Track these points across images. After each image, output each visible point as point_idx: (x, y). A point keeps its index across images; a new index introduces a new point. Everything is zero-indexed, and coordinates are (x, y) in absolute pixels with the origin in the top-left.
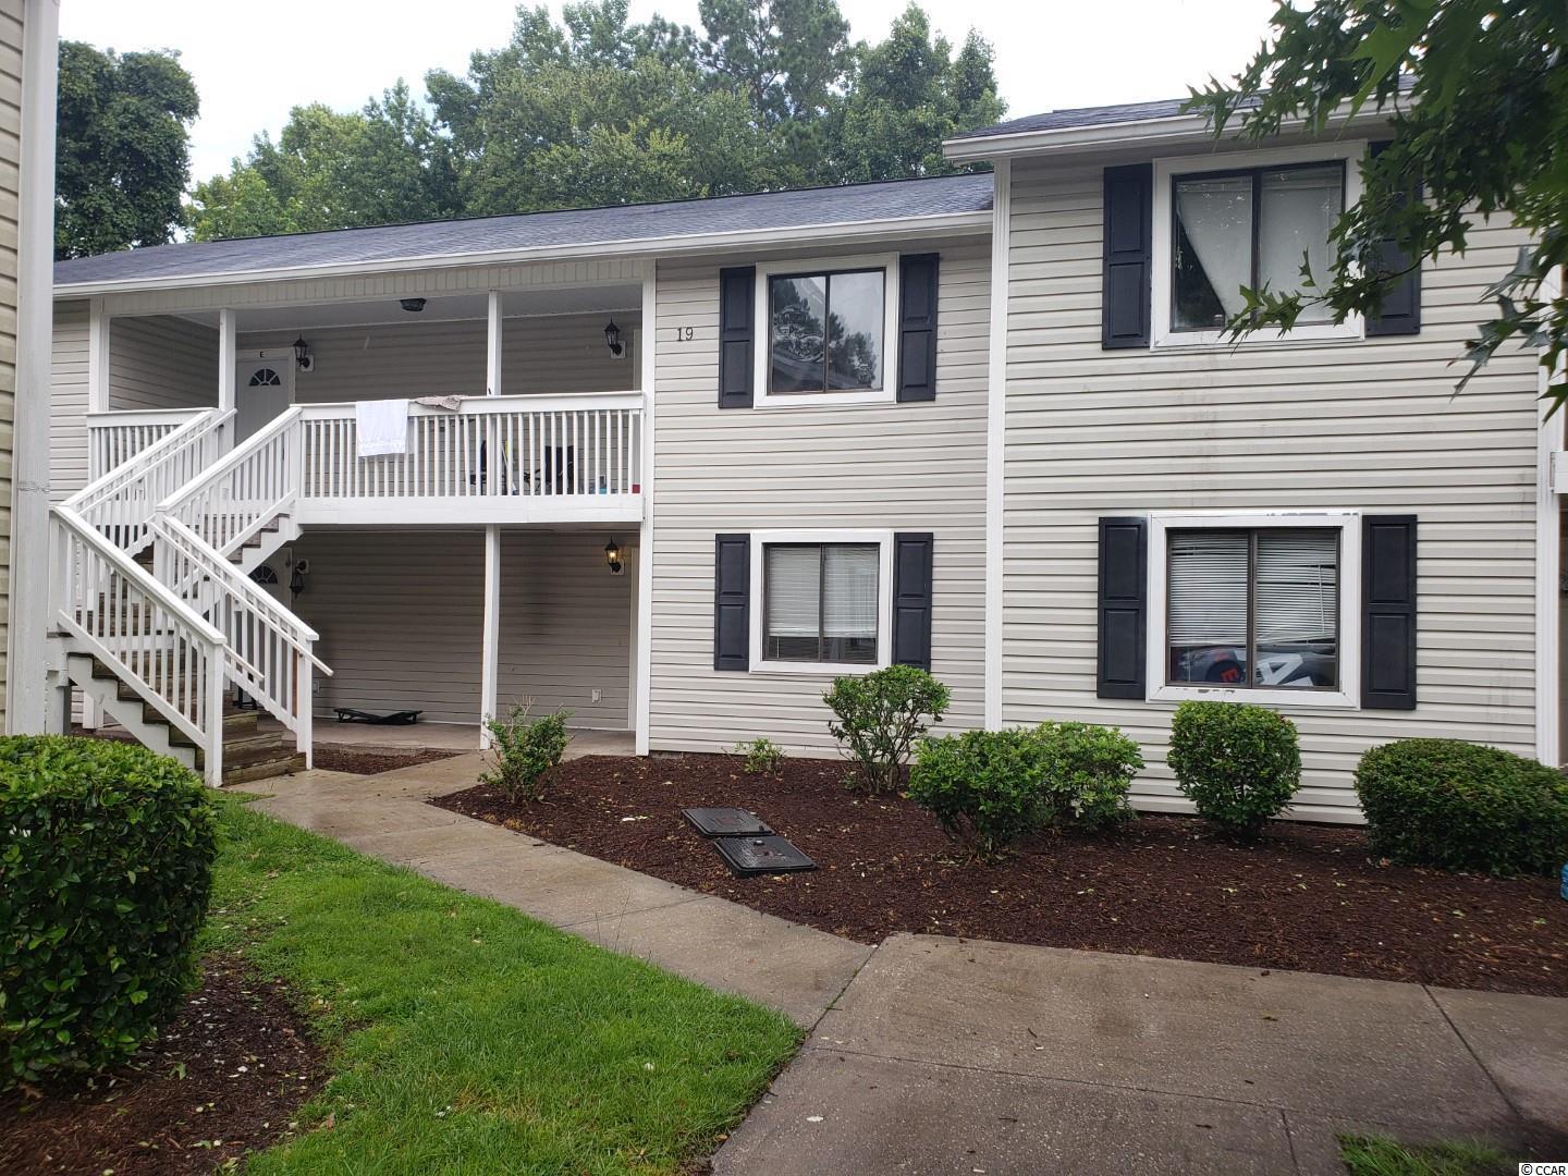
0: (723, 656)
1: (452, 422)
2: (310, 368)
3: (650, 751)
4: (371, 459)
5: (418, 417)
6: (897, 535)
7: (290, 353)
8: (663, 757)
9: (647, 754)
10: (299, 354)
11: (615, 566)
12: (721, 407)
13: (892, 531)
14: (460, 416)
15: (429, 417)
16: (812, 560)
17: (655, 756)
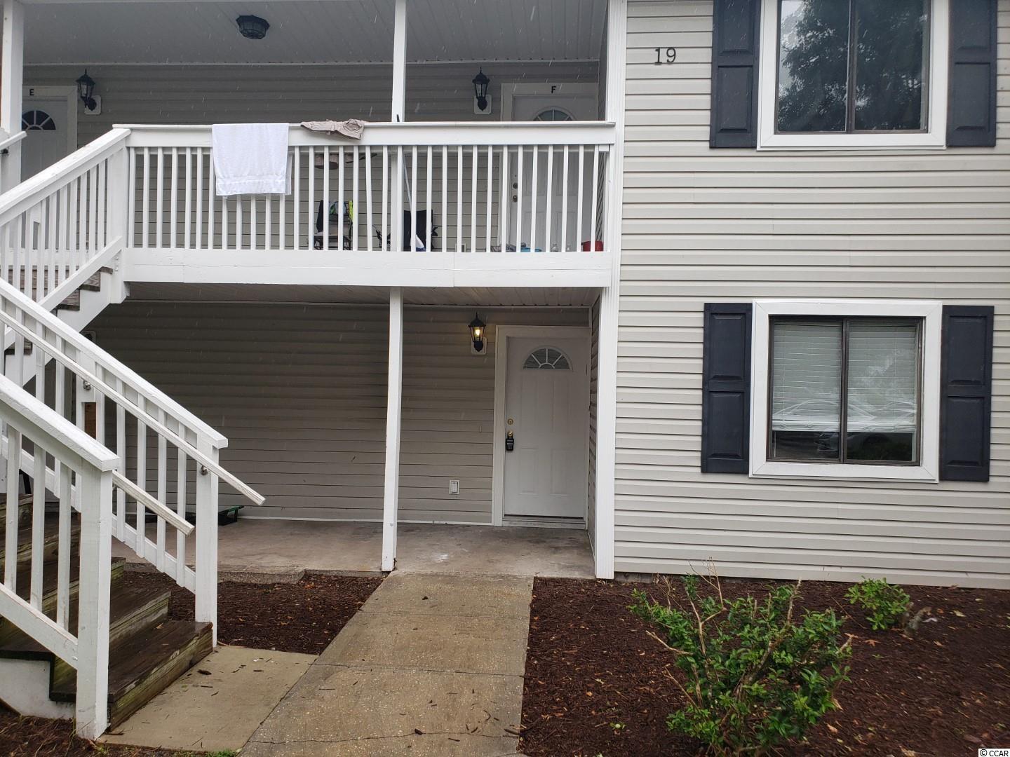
0: (715, 455)
1: (349, 156)
2: (97, 111)
3: (616, 573)
4: (232, 200)
5: (301, 148)
6: (946, 309)
7: (71, 93)
8: (631, 580)
9: (612, 577)
10: (85, 92)
11: (479, 345)
12: (713, 147)
13: (940, 303)
14: (360, 147)
15: (315, 147)
16: (828, 340)
17: (621, 579)
